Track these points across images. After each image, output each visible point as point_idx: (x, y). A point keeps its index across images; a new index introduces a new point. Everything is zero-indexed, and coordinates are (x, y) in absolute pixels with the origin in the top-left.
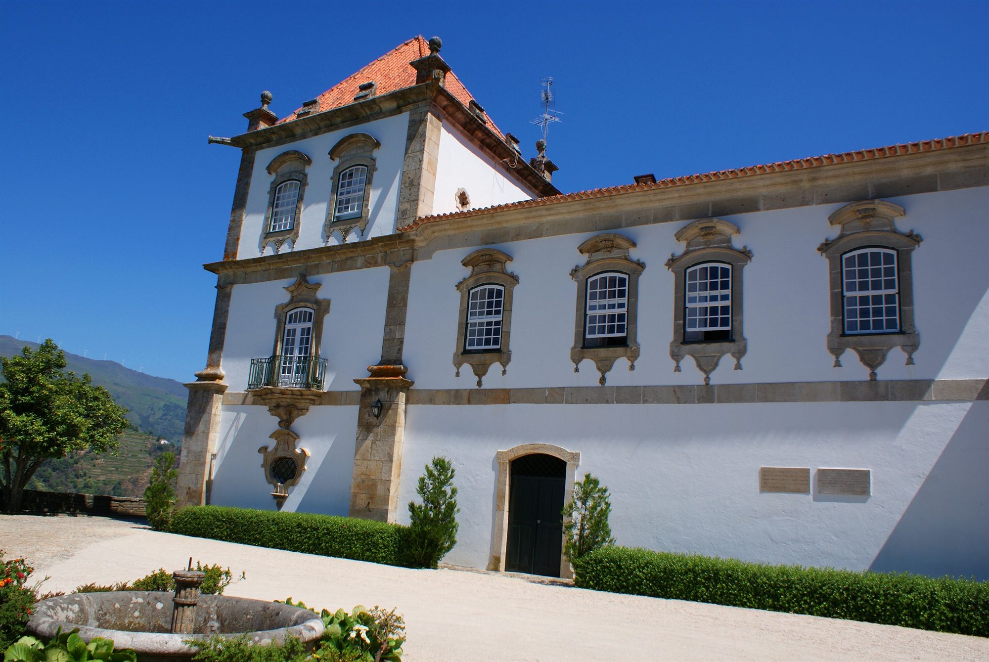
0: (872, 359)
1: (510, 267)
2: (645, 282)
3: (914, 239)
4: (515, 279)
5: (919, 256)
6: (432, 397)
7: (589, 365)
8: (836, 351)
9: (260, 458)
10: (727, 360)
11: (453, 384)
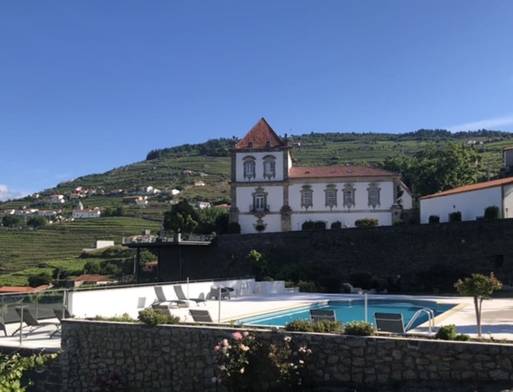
0: (374, 206)
1: (311, 189)
2: (338, 193)
3: (380, 189)
4: (312, 191)
5: (381, 192)
6: (296, 213)
7: (328, 207)
8: (369, 205)
9: (253, 226)
10: (352, 207)
11: (301, 210)
